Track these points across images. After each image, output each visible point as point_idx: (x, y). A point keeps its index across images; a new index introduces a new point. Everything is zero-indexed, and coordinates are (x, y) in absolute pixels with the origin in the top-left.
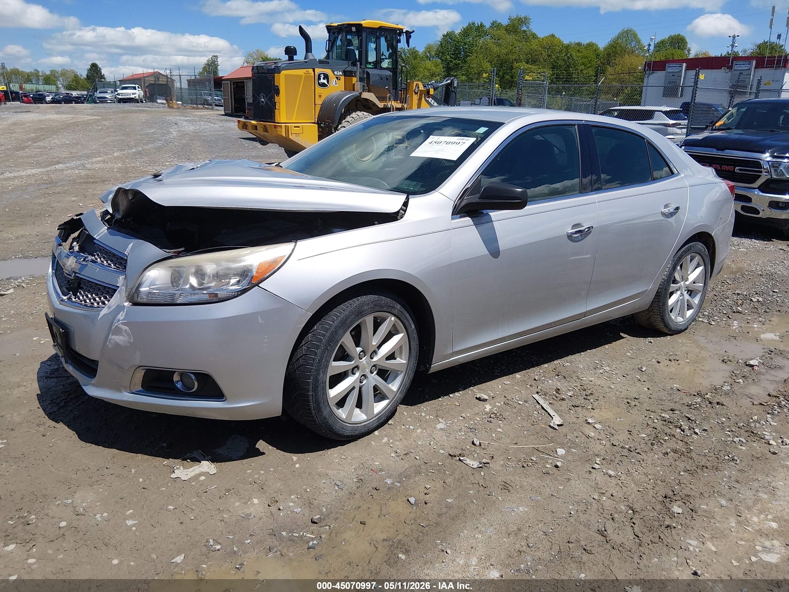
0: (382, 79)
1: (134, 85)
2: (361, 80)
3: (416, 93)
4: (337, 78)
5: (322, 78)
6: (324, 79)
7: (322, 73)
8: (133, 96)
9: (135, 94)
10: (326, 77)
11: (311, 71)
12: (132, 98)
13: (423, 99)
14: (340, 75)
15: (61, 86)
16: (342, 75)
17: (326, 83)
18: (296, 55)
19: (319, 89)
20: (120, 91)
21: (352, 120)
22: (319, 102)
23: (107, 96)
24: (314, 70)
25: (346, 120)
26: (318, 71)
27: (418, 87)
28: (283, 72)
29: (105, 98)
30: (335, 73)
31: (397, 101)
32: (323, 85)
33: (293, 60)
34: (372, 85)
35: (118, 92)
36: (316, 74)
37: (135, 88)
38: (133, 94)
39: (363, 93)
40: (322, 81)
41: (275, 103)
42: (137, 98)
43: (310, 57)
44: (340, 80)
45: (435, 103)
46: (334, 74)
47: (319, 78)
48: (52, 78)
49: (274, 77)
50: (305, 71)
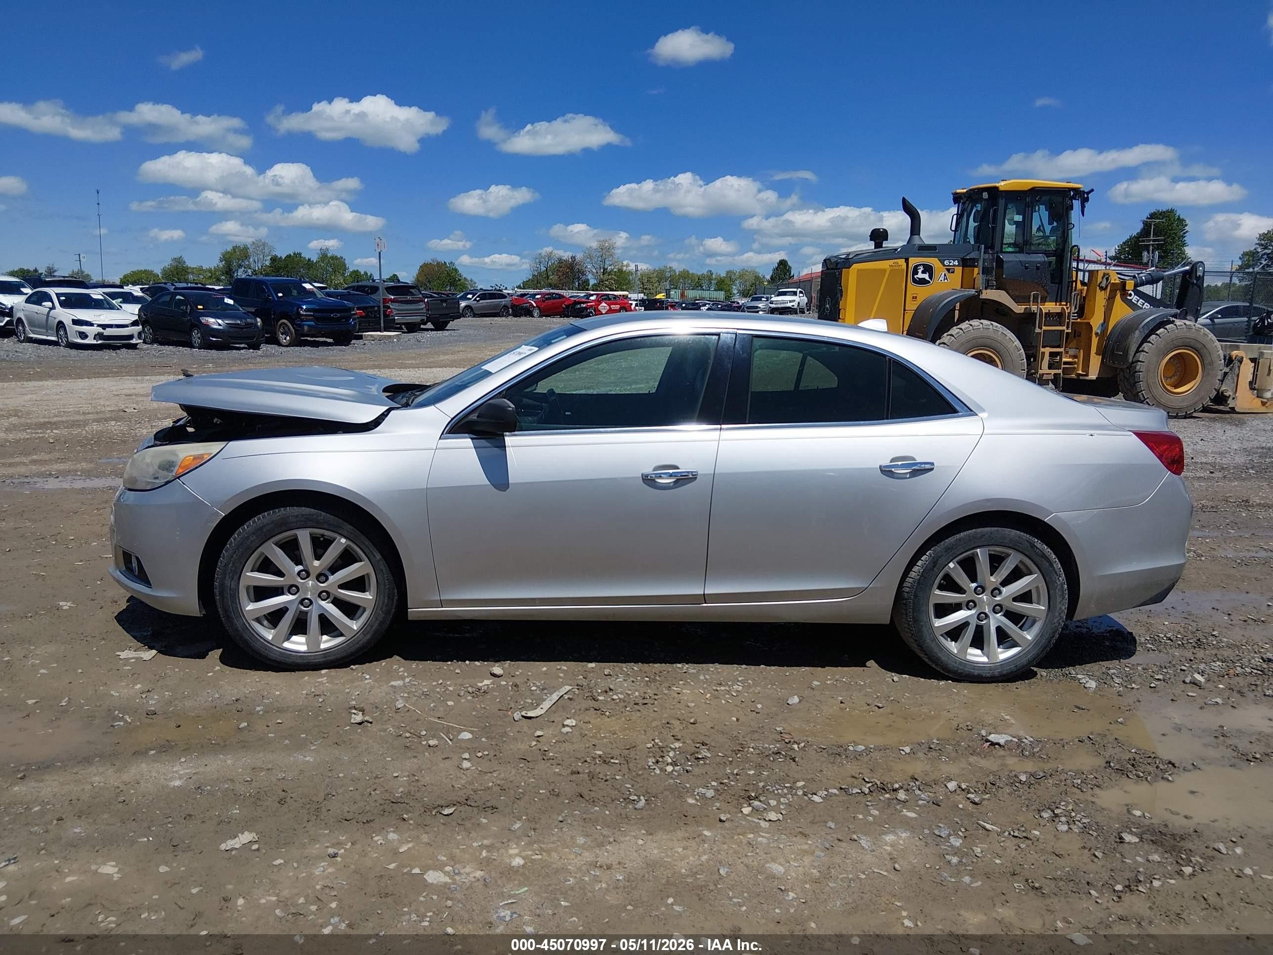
0: (1026, 268)
1: (795, 290)
2: (985, 271)
3: (1102, 289)
4: (948, 270)
5: (920, 271)
6: (923, 272)
7: (920, 265)
8: (789, 305)
9: (794, 301)
10: (928, 269)
11: (902, 262)
12: (789, 308)
13: (1118, 296)
14: (954, 265)
15: (735, 292)
16: (958, 266)
17: (927, 278)
18: (887, 239)
19: (913, 288)
20: (774, 299)
21: (958, 333)
22: (912, 306)
23: (760, 305)
24: (907, 260)
25: (949, 333)
26: (913, 261)
27: (1107, 279)
28: (855, 266)
29: (757, 307)
30: (946, 262)
31: (1061, 301)
32: (923, 282)
33: (882, 247)
34: (1006, 278)
35: (772, 299)
36: (910, 266)
37: (795, 293)
38: (790, 302)
39: (984, 291)
40: (920, 275)
41: (840, 310)
42: (796, 307)
43: (916, 241)
44: (953, 272)
45: (1146, 304)
46: (944, 265)
47: (915, 272)
48: (727, 281)
49: (841, 274)
50: (891, 262)
